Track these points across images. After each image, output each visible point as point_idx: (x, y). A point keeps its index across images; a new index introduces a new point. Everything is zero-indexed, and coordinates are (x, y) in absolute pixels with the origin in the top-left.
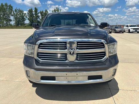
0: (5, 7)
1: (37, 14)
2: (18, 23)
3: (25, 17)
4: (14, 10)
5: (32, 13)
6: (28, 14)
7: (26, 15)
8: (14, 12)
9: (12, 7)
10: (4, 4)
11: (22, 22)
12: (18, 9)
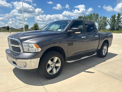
0: (93, 16)
1: (119, 20)
2: (101, 28)
3: (107, 23)
4: (99, 17)
5: (115, 19)
6: (111, 20)
7: (109, 21)
8: (98, 19)
9: (98, 15)
10: (92, 14)
11: (104, 27)
12: (103, 16)
